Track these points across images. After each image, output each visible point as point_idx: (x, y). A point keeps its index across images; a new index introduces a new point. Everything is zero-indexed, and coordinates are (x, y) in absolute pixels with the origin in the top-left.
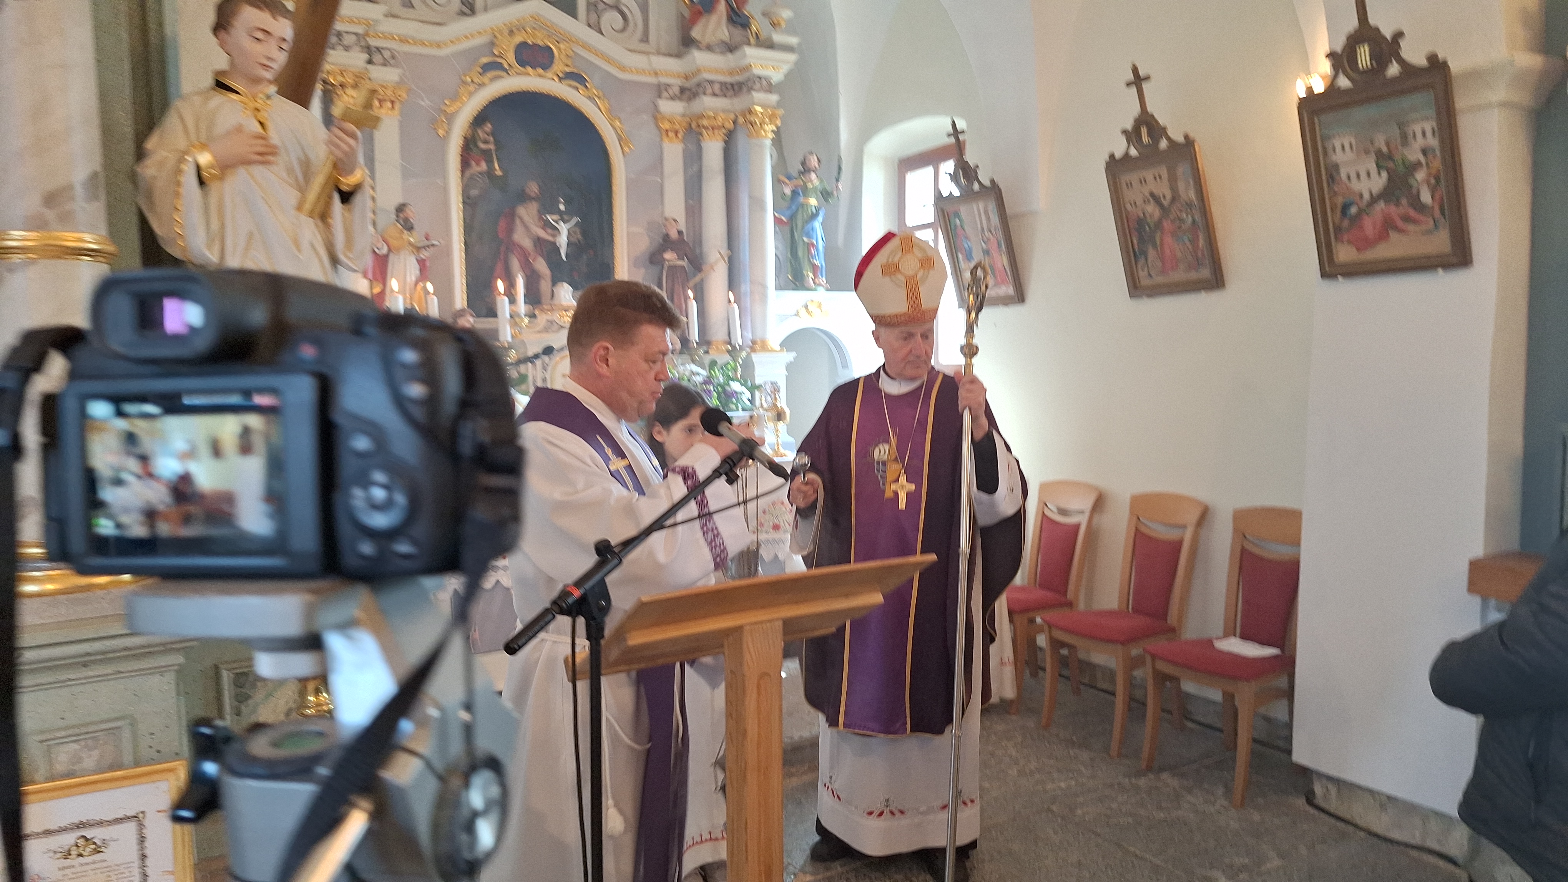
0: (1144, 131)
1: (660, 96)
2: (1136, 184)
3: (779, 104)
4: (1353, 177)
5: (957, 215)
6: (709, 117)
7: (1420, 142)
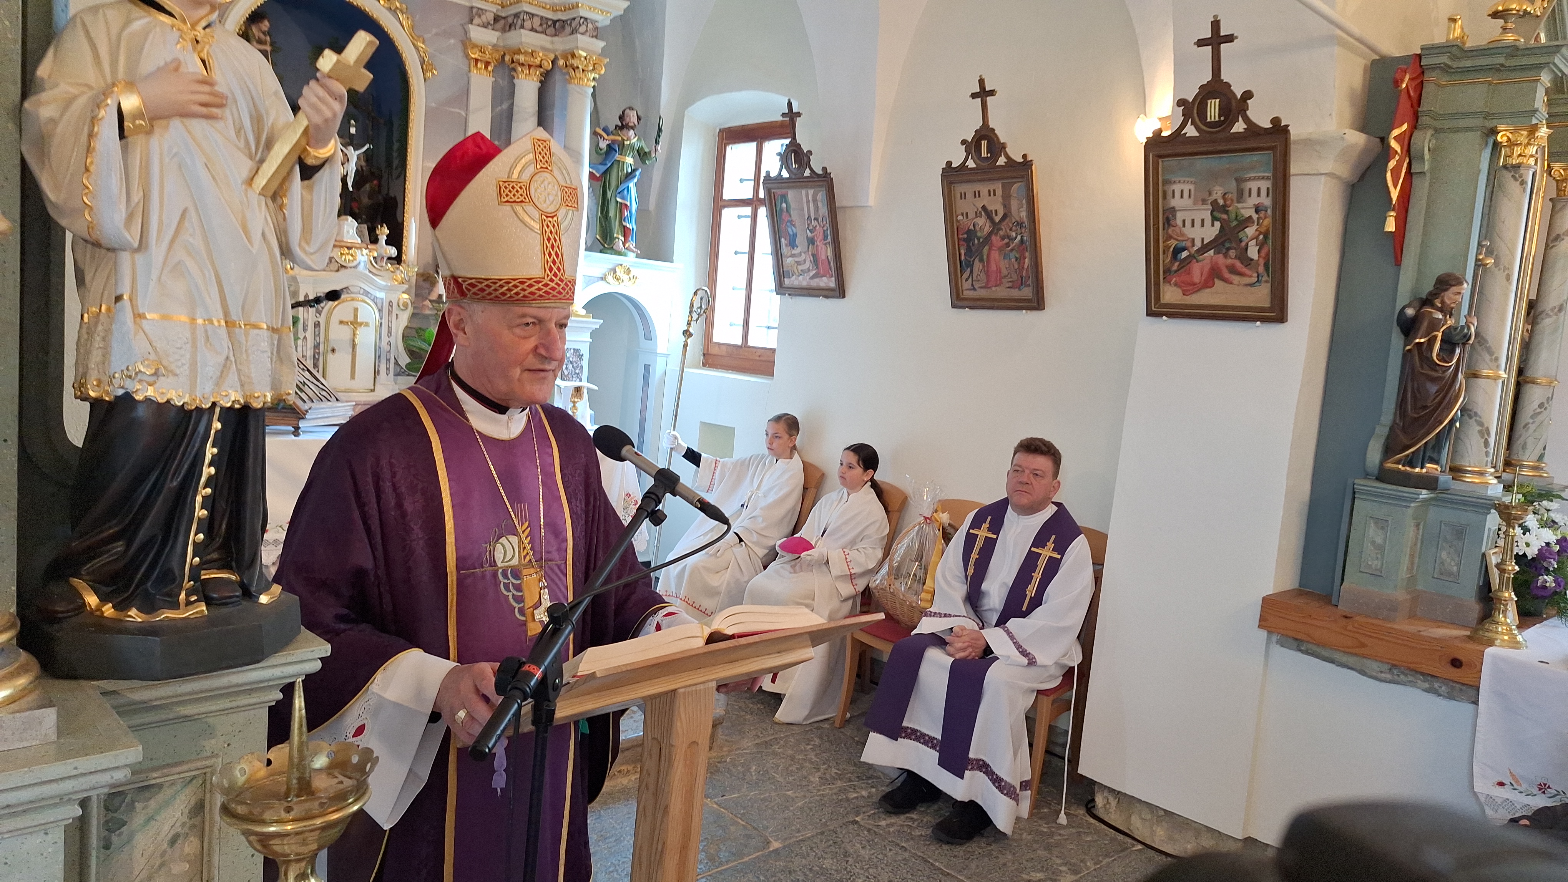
0: (984, 144)
1: (471, 22)
2: (970, 195)
3: (604, 52)
4: (1188, 223)
5: (784, 198)
6: (526, 53)
7: (1254, 200)
